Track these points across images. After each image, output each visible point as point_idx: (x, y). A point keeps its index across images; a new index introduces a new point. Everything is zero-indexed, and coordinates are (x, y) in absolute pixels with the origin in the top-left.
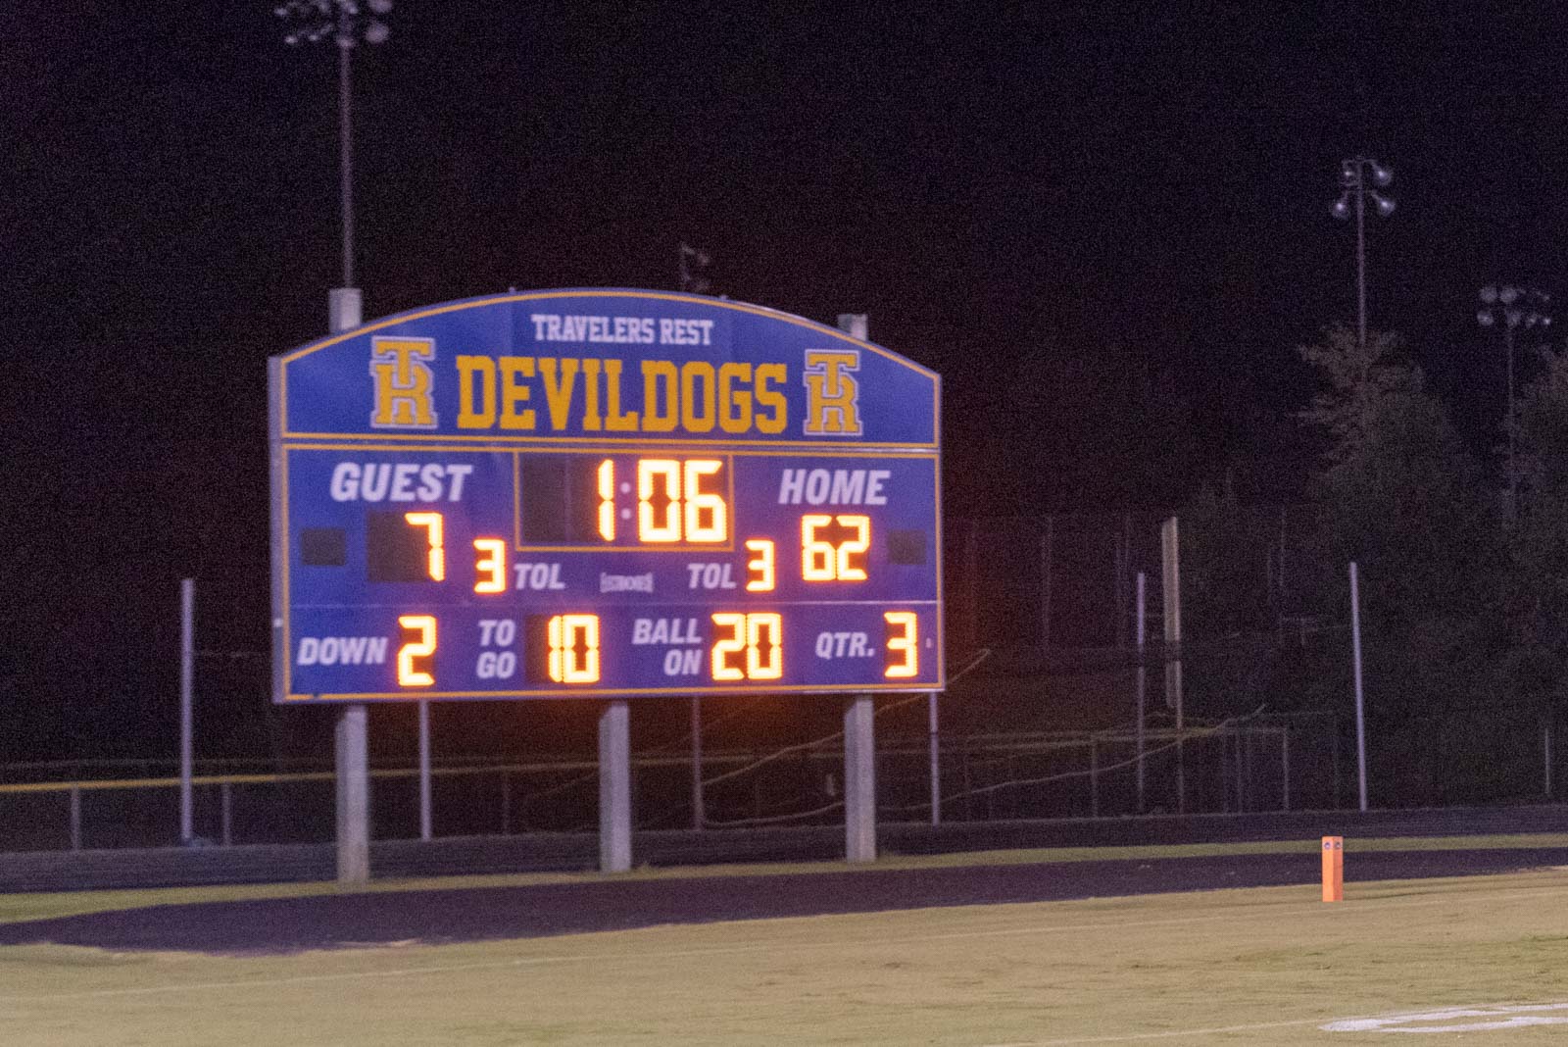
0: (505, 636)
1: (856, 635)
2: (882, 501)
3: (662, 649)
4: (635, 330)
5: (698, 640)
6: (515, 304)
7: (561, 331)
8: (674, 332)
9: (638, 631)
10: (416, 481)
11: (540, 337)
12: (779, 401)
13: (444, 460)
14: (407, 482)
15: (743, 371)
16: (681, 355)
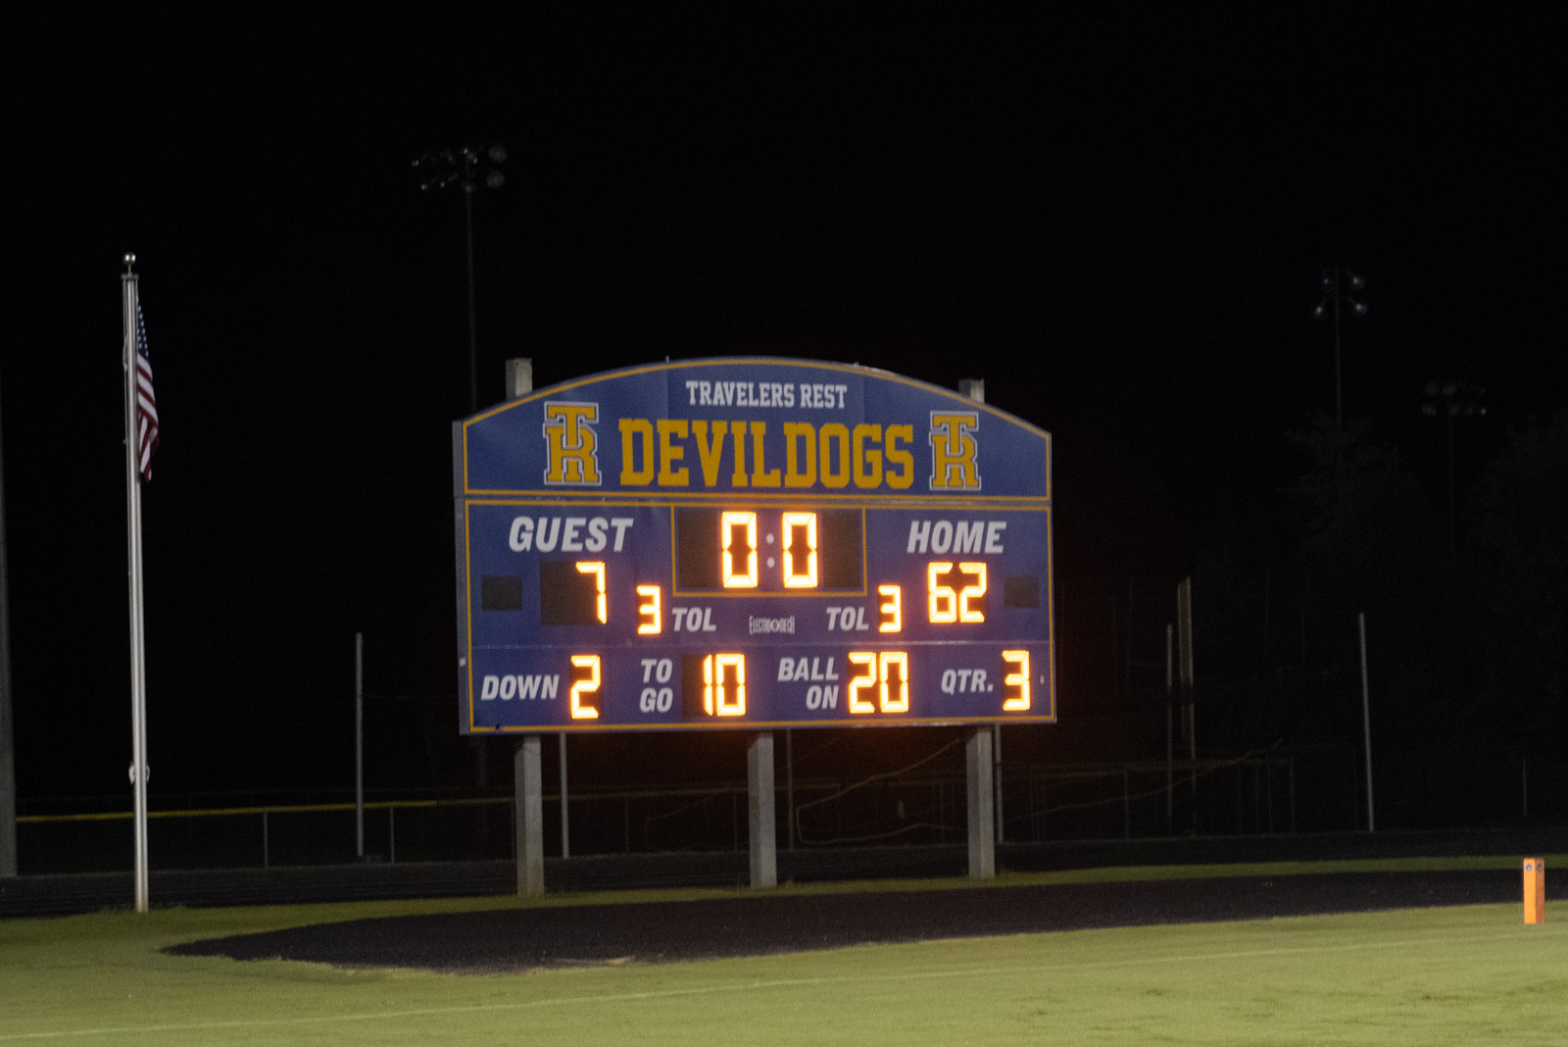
0: (663, 674)
1: (976, 673)
2: (999, 549)
3: (803, 685)
4: (777, 395)
5: (836, 677)
6: (670, 372)
7: (712, 396)
9: (782, 669)
10: (583, 534)
11: (693, 401)
12: (906, 459)
13: (609, 514)
15: (874, 432)
16: (818, 417)
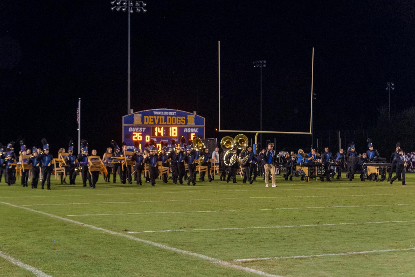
2: (197, 132)
4: (166, 113)
6: (152, 110)
7: (157, 113)
8: (171, 113)
11: (154, 114)
12: (184, 121)
13: (142, 127)
14: (138, 130)
15: (180, 118)
16: (172, 116)
